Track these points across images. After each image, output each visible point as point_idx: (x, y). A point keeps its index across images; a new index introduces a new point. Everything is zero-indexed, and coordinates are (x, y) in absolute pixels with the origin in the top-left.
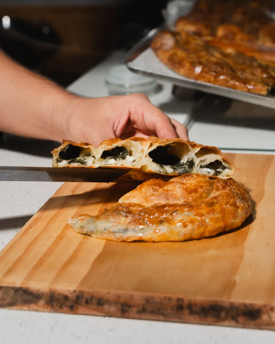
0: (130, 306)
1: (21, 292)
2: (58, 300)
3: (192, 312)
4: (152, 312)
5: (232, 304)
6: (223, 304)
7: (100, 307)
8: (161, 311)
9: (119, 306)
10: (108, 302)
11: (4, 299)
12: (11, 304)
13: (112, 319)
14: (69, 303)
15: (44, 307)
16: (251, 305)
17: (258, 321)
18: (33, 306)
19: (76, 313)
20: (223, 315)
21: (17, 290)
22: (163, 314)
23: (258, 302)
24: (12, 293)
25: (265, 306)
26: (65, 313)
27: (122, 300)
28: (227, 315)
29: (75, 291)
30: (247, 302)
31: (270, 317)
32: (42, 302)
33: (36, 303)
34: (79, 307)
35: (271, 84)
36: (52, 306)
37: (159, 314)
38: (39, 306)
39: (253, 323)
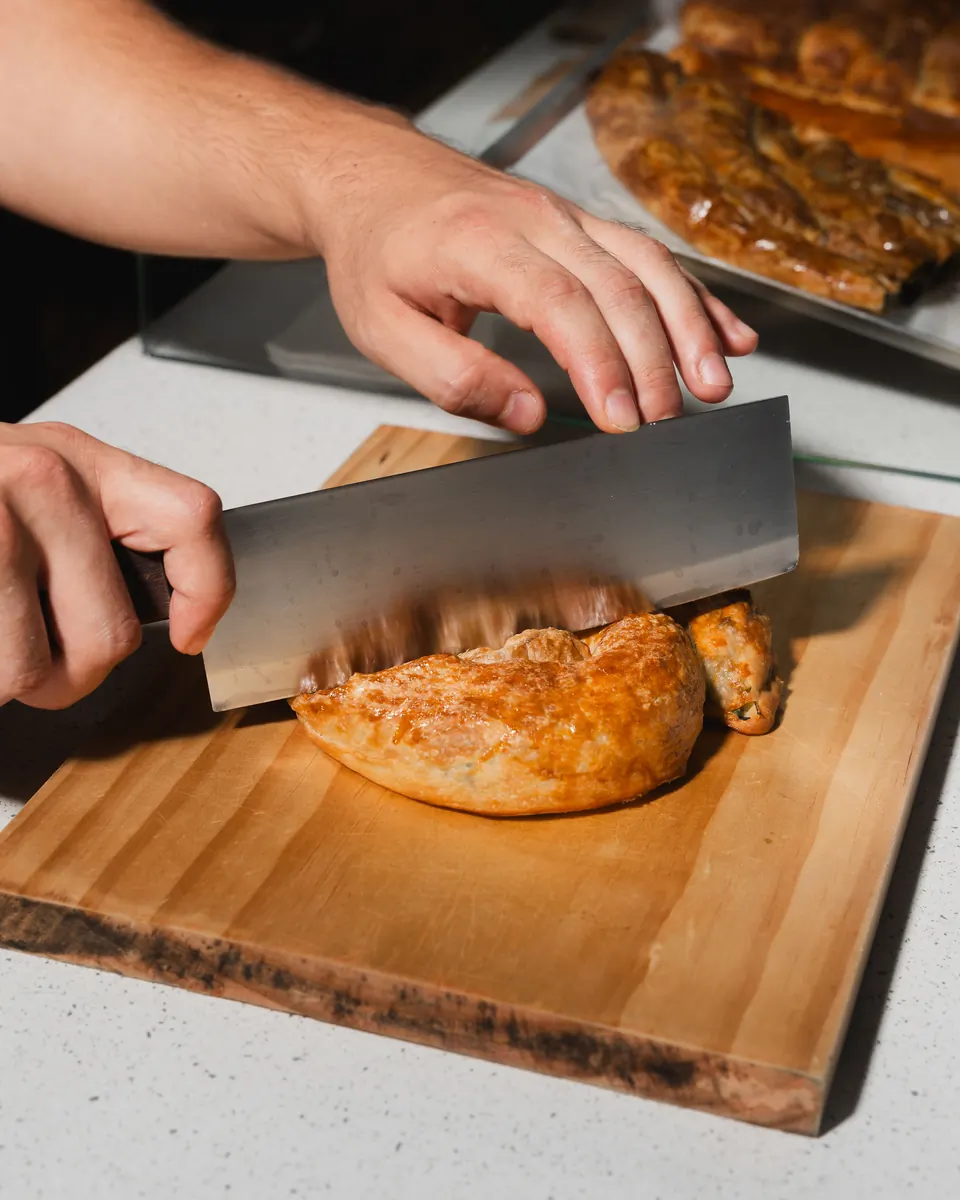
0: (358, 1002)
1: (80, 923)
2: (174, 957)
3: (515, 1041)
4: (413, 1024)
5: (619, 1039)
6: (598, 1035)
7: (280, 992)
8: (436, 1026)
9: (329, 997)
10: (301, 982)
11: (37, 934)
12: (54, 948)
13: (309, 1022)
14: (203, 970)
15: (136, 968)
16: (669, 1048)
17: (686, 1091)
18: (109, 960)
19: (219, 994)
20: (595, 1060)
21: (71, 916)
22: (442, 1035)
23: (689, 1045)
24: (57, 921)
25: (706, 1058)
26: (191, 988)
27: (339, 983)
28: (605, 1062)
29: (218, 943)
30: (661, 1040)
31: (716, 1085)
32: (132, 956)
33: (117, 955)
34: (228, 983)
35: (902, 275)
36: (159, 969)
37: (433, 1031)
38: (126, 964)
39: (670, 1092)
